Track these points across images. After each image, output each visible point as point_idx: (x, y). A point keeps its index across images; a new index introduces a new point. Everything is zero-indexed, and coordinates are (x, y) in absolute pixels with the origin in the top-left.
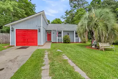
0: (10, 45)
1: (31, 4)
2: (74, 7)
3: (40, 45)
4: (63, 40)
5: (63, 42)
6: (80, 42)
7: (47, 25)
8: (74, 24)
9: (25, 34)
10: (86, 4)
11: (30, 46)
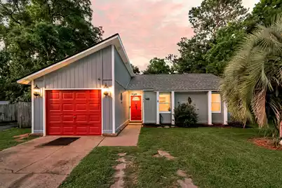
0: (33, 132)
1: (91, 28)
2: (206, 27)
3: (109, 133)
4: (173, 118)
5: (173, 123)
6: (225, 123)
7: (132, 78)
8: (204, 72)
9: (69, 102)
10: (241, 16)
11: (82, 137)
